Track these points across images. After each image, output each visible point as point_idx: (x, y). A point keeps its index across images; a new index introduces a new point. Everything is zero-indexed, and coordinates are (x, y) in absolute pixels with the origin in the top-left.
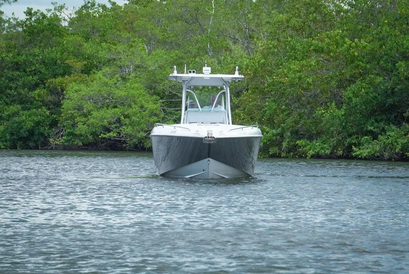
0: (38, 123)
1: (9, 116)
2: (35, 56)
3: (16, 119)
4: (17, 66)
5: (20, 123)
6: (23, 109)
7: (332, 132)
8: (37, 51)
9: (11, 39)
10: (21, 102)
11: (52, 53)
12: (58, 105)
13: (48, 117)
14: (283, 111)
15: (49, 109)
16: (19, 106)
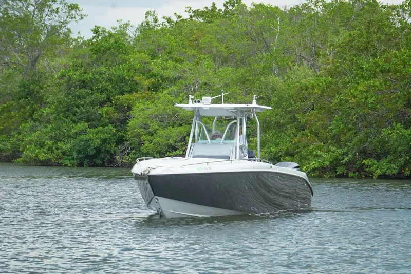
0: (104, 141)
1: (76, 133)
2: (101, 74)
3: (84, 137)
4: (83, 84)
5: (87, 141)
6: (90, 127)
7: (400, 152)
8: (103, 69)
9: (77, 58)
10: (88, 120)
11: (119, 71)
12: (124, 122)
13: (114, 134)
14: (350, 130)
15: (115, 127)
16: (86, 125)
